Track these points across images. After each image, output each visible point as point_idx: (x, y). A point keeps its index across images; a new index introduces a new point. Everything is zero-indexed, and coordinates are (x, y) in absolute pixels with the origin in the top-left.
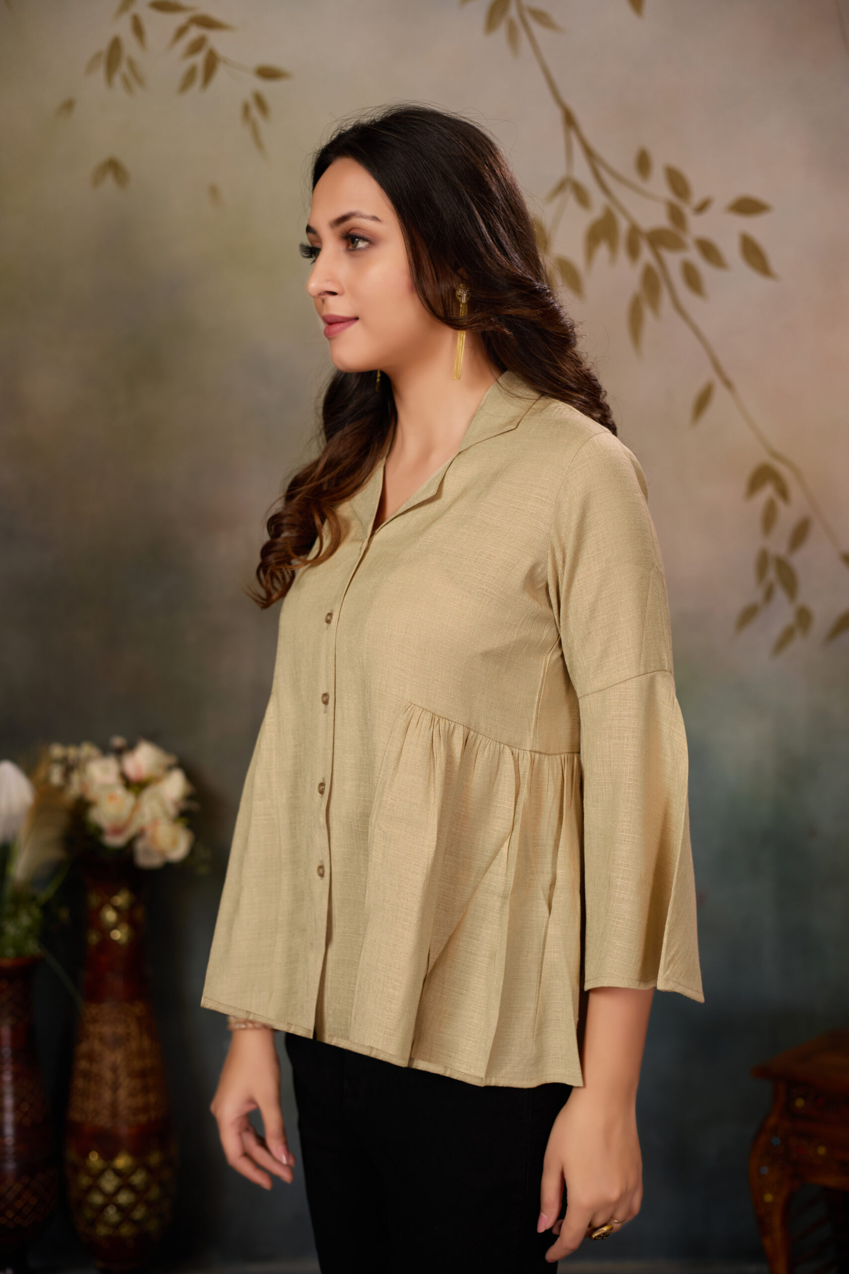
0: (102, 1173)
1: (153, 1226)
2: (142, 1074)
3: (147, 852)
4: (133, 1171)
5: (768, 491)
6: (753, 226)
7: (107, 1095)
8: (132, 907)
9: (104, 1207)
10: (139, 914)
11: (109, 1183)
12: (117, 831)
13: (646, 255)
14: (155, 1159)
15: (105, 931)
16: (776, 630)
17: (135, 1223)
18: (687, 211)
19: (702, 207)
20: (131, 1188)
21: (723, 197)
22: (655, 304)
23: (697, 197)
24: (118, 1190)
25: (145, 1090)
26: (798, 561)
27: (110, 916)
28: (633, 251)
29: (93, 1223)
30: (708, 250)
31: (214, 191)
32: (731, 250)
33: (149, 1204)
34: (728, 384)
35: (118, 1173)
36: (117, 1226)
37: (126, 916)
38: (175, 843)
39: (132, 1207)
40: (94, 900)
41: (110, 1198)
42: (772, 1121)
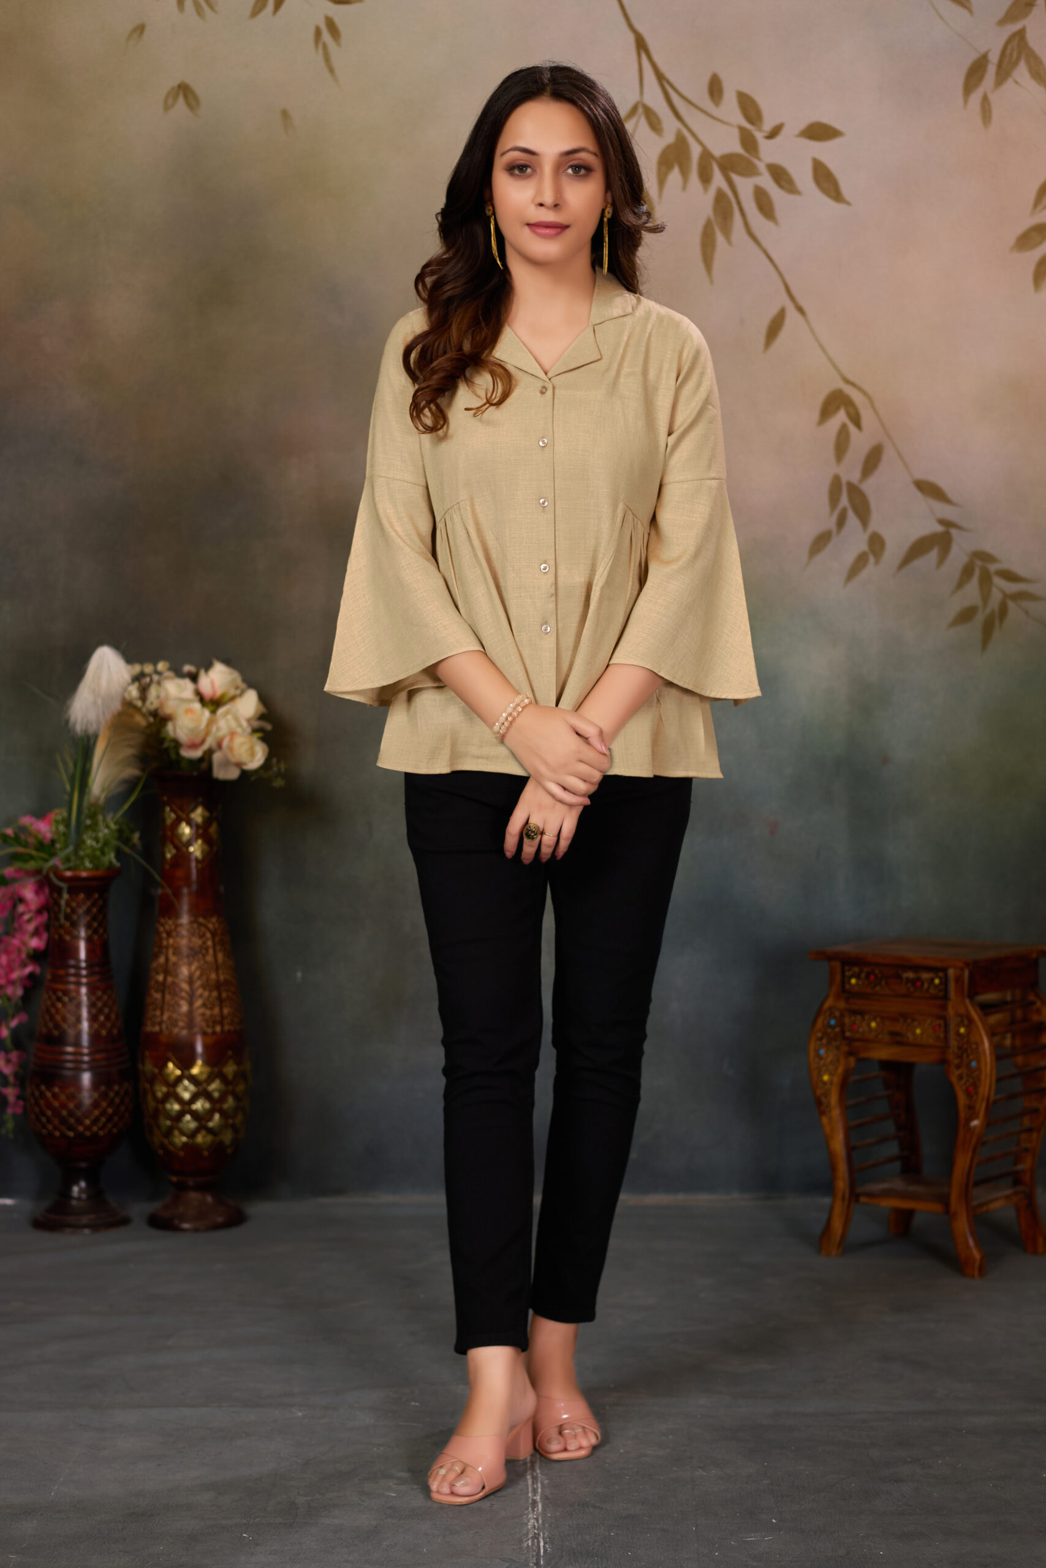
0: (179, 1080)
1: (227, 1137)
2: (218, 986)
3: (227, 763)
4: (210, 1079)
5: (841, 417)
6: (824, 151)
7: (184, 1008)
8: (207, 822)
9: (181, 1114)
10: (213, 829)
11: (186, 1091)
12: (194, 746)
13: (718, 180)
14: (230, 1069)
15: (181, 848)
16: (850, 557)
17: (210, 1131)
18: (759, 136)
19: (773, 134)
20: (208, 1096)
21: (795, 125)
22: (727, 232)
23: (768, 125)
24: (194, 1098)
25: (221, 1001)
26: (868, 487)
27: (186, 830)
28: (705, 178)
29: (169, 1133)
30: (779, 175)
31: (285, 114)
32: (803, 176)
33: (223, 1114)
34: (801, 310)
35: (193, 1079)
36: (193, 1135)
37: (201, 832)
38: (253, 754)
39: (209, 1114)
40: (170, 816)
41: (186, 1105)
42: (829, 1003)
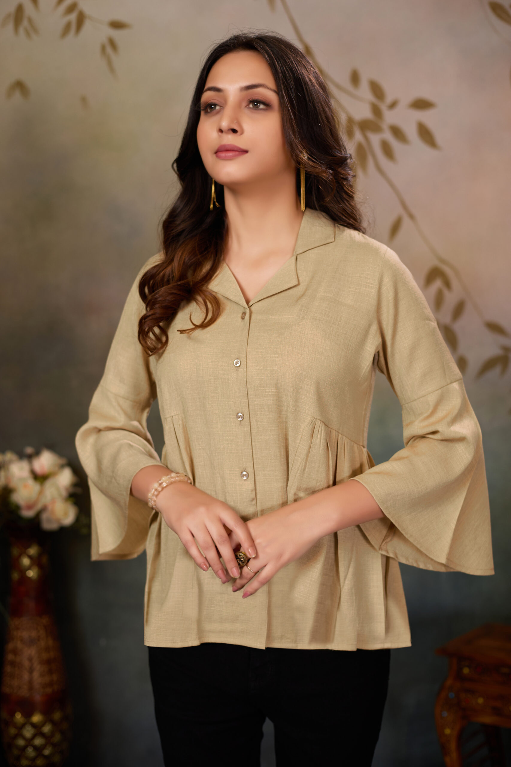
0: (23, 726)
1: (57, 759)
2: (48, 662)
3: (49, 520)
4: (43, 724)
5: (438, 284)
6: (424, 116)
7: (26, 676)
8: (40, 555)
9: (25, 748)
10: (45, 560)
11: (28, 732)
12: (30, 507)
13: (358, 135)
14: (57, 716)
15: (23, 571)
17: (46, 757)
18: (383, 107)
19: (393, 105)
20: (43, 735)
21: (406, 99)
22: (364, 167)
23: (389, 99)
24: (34, 737)
25: (50, 672)
26: (458, 327)
27: (26, 561)
28: (350, 134)
29: (18, 758)
30: (397, 132)
31: (84, 100)
32: (411, 132)
33: (54, 745)
34: (412, 217)
35: (34, 725)
36: (34, 759)
37: (36, 561)
38: (66, 514)
39: (44, 747)
40: (15, 551)
41: (29, 742)
42: (449, 682)
